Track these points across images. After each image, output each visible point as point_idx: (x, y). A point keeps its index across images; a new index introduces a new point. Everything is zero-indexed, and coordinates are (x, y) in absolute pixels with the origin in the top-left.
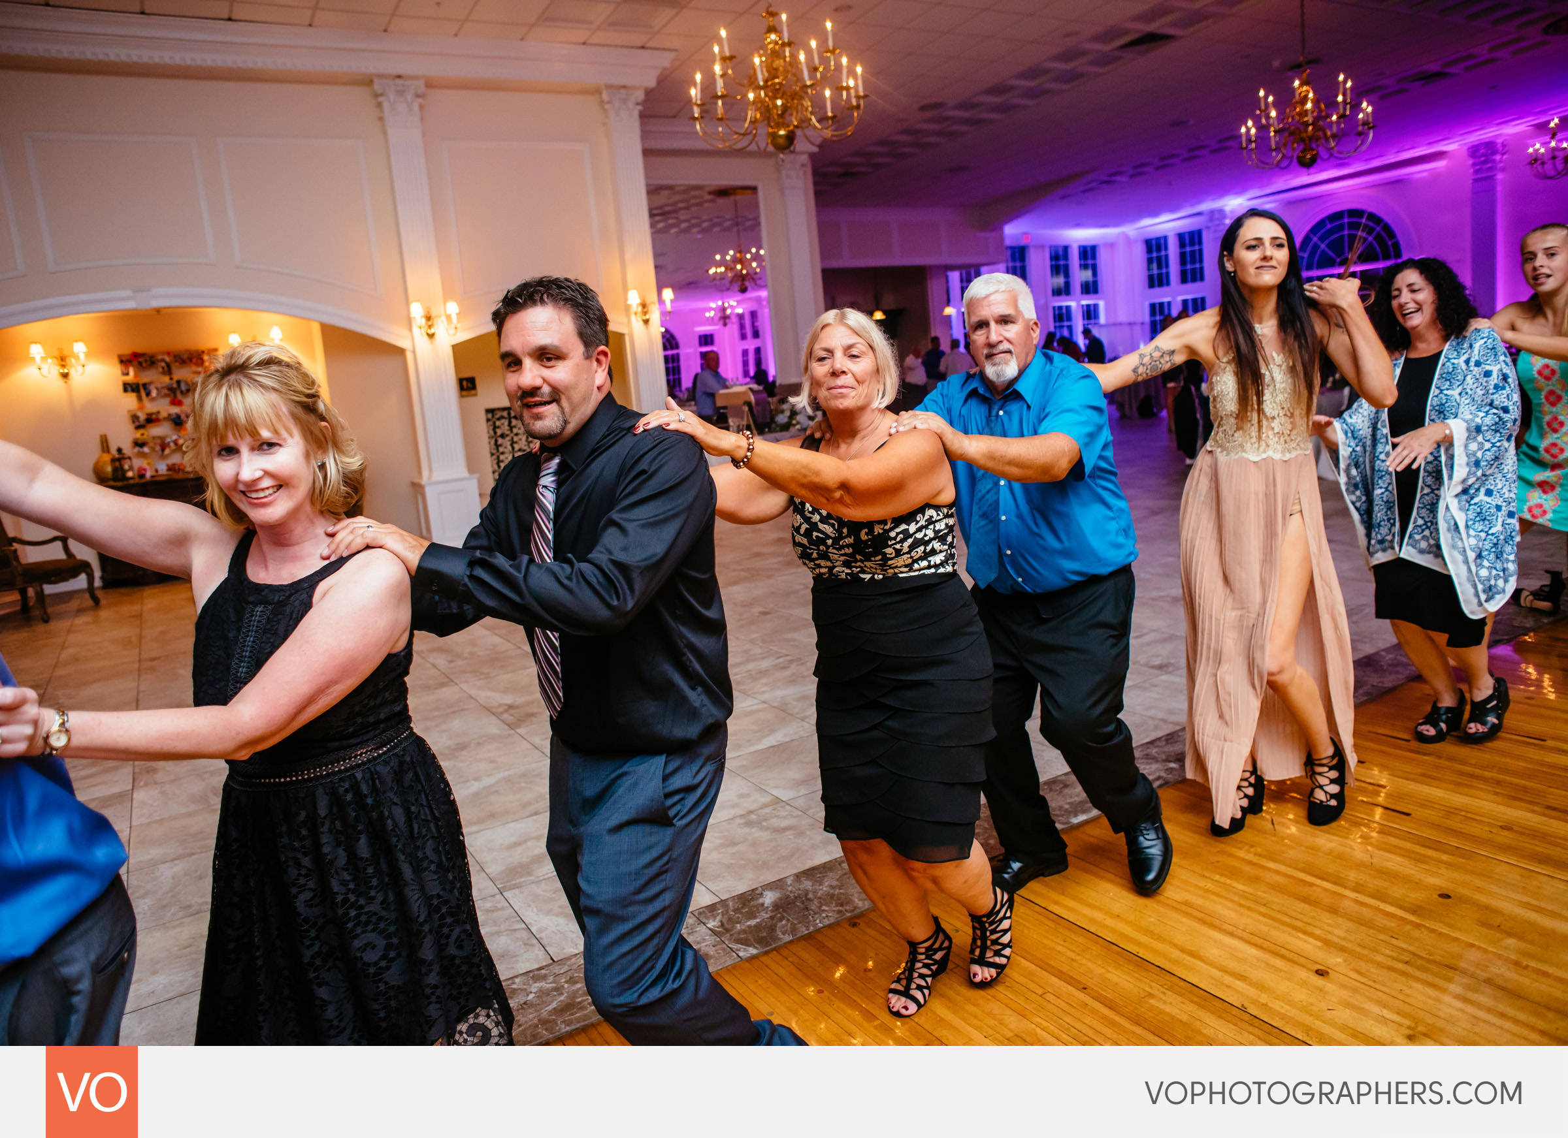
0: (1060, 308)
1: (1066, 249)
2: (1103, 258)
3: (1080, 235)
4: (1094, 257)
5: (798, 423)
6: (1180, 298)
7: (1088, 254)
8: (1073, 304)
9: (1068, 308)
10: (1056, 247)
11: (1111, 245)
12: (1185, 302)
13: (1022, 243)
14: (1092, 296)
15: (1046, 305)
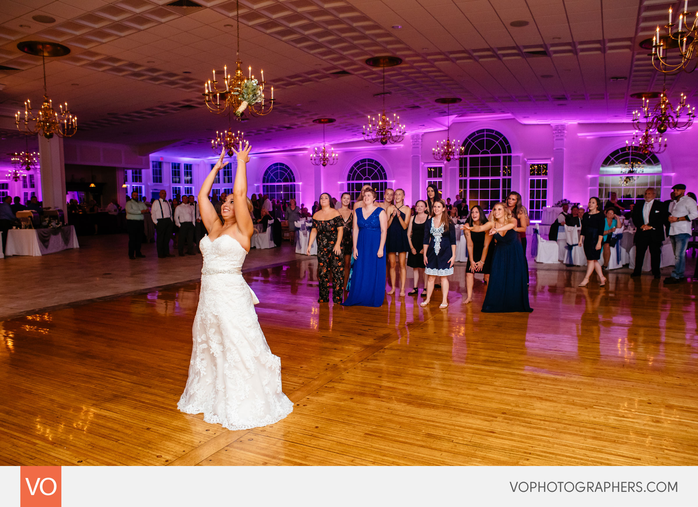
0: (176, 188)
1: (179, 164)
2: (195, 170)
3: (186, 160)
4: (191, 169)
5: (52, 225)
6: (223, 188)
7: (189, 167)
8: (181, 187)
9: (179, 188)
10: (175, 164)
11: (198, 165)
12: (225, 190)
13: (160, 160)
14: (189, 184)
15: (170, 186)
